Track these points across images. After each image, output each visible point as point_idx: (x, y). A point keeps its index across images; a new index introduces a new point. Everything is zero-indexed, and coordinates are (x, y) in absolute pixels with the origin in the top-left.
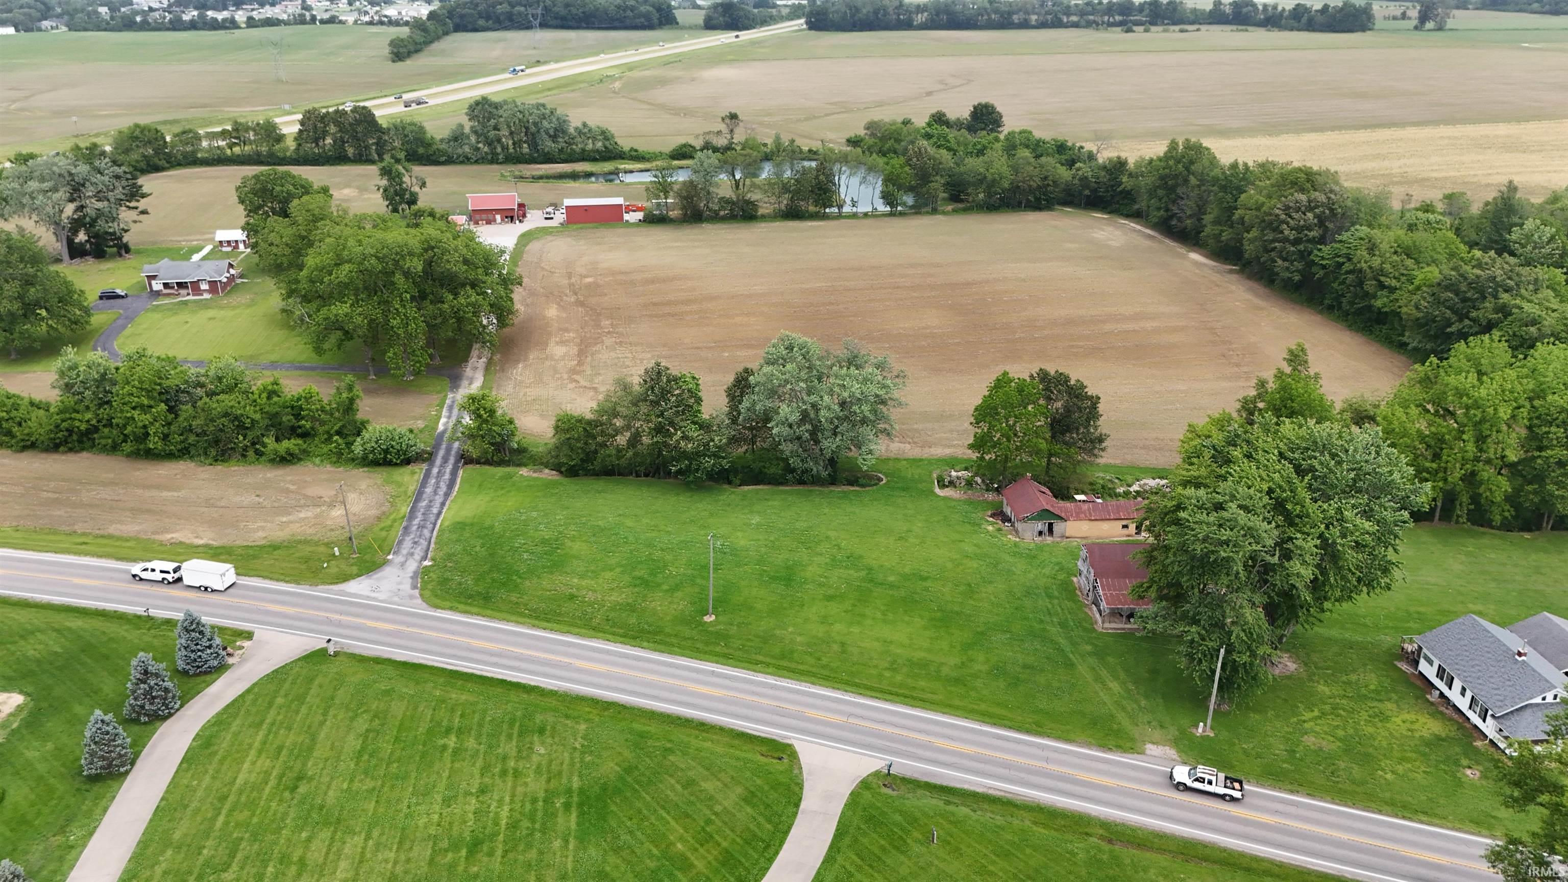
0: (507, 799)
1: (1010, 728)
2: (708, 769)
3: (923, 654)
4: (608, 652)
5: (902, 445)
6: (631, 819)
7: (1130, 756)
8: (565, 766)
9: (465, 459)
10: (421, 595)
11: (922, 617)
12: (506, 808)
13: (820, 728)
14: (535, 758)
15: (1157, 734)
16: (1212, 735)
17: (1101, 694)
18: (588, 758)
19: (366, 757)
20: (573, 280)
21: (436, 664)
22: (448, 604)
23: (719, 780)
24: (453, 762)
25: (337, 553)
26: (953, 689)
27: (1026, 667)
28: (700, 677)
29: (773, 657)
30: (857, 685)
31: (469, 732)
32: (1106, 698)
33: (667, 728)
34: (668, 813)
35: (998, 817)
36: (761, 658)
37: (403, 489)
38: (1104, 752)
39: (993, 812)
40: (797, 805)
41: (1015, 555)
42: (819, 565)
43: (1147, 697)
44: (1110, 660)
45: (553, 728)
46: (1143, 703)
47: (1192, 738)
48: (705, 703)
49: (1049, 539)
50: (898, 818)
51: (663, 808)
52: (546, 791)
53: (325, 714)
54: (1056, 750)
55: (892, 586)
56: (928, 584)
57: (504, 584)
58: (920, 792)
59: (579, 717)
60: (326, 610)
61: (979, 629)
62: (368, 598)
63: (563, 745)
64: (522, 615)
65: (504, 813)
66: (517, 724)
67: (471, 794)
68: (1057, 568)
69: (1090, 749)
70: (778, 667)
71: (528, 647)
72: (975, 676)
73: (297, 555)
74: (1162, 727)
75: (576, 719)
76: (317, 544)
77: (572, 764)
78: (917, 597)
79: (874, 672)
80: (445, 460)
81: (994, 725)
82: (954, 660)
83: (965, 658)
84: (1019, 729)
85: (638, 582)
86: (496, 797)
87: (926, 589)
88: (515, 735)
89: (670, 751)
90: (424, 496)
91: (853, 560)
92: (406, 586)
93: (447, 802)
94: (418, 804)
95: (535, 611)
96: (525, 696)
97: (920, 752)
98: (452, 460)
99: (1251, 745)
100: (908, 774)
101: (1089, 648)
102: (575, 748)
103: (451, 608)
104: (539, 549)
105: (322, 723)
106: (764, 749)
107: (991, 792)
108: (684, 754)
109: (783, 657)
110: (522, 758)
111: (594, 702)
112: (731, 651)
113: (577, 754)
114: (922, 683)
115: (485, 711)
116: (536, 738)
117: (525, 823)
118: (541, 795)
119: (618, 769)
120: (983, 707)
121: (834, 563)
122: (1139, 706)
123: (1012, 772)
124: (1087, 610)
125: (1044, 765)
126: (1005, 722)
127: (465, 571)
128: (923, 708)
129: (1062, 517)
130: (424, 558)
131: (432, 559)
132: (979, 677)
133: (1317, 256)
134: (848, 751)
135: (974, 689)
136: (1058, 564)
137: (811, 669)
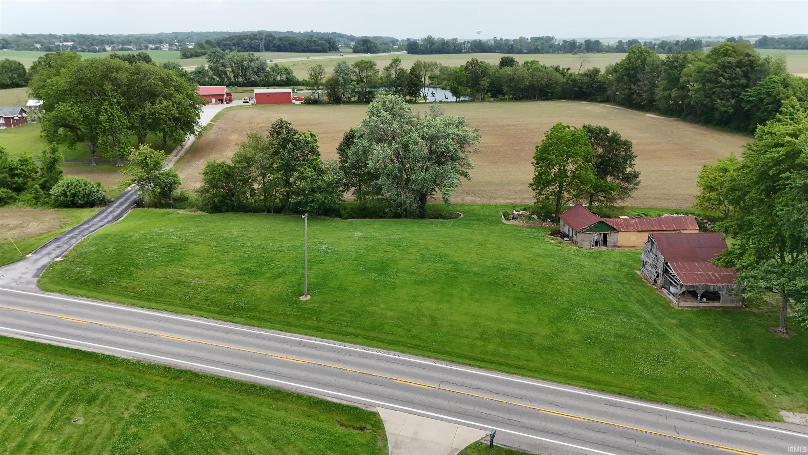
1: (620, 394)
3: (513, 326)
7: (769, 423)
8: (99, 440)
10: (38, 282)
11: (507, 297)
13: (409, 395)
14: (68, 430)
15: (785, 400)
17: (705, 361)
18: (132, 430)
22: (60, 288)
26: (549, 357)
27: (617, 336)
28: (286, 347)
30: (449, 354)
31: (6, 401)
32: (711, 365)
33: (238, 396)
37: (77, 219)
38: (737, 420)
42: (410, 260)
43: (753, 364)
44: (697, 330)
45: (107, 397)
46: (753, 369)
48: (287, 371)
49: (604, 248)
54: (681, 418)
56: (509, 272)
59: (142, 386)
61: (563, 306)
63: (109, 415)
64: (126, 296)
68: (618, 264)
69: (719, 416)
72: (570, 345)
74: (787, 393)
75: (138, 388)
77: (109, 438)
78: (500, 282)
79: (465, 341)
80: (122, 204)
81: (602, 391)
82: (545, 331)
83: (555, 329)
84: (630, 396)
85: (244, 271)
87: (506, 276)
88: (59, 404)
89: (235, 421)
90: (91, 222)
92: (29, 276)
95: (140, 293)
96: (94, 365)
97: (525, 421)
98: (127, 204)
100: (515, 446)
101: (674, 321)
102: (121, 419)
103: (60, 292)
106: (344, 419)
108: (250, 424)
109: (373, 328)
110: (52, 429)
111: (166, 371)
112: (322, 324)
113: (121, 426)
114: (515, 352)
115: (38, 380)
116: (81, 407)
119: (163, 442)
120: (585, 373)
121: (423, 260)
122: (751, 372)
123: (640, 444)
124: (658, 292)
125: (675, 435)
126: (612, 388)
127: (89, 264)
128: (521, 375)
129: (615, 229)
130: (58, 257)
131: (65, 257)
132: (574, 346)
133: (745, 95)
134: (441, 419)
135: (570, 356)
136: (618, 262)
137: (400, 339)
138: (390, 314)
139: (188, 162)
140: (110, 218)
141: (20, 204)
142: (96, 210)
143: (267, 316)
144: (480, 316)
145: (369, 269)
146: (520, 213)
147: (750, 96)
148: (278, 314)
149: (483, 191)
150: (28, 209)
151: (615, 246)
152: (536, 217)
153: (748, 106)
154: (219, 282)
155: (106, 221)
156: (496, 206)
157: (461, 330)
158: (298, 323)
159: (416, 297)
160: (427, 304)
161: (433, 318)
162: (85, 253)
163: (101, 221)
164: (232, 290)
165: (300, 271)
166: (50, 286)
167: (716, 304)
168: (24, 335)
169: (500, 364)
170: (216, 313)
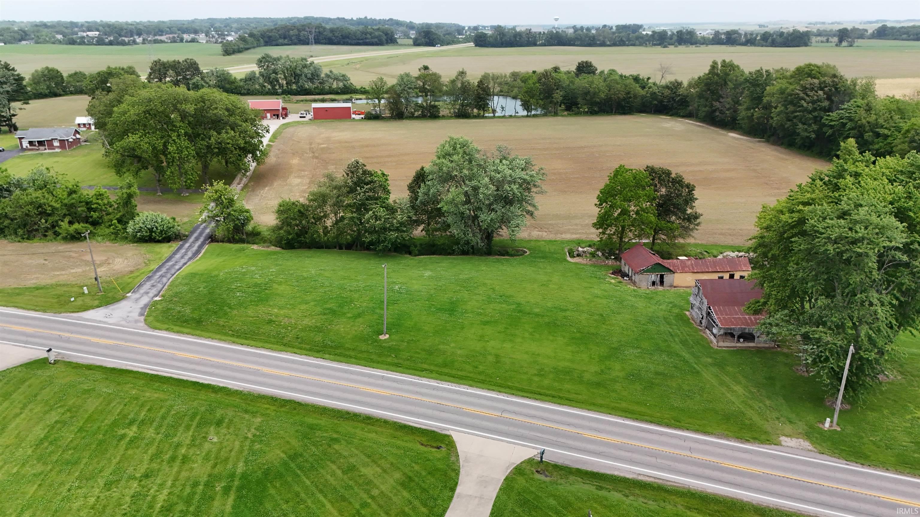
0: (169, 483)
1: (651, 422)
2: (369, 457)
3: (567, 364)
4: (293, 362)
5: (540, 233)
6: (287, 502)
7: (767, 446)
8: (233, 453)
9: (212, 239)
10: (145, 320)
11: (564, 337)
12: (165, 492)
13: (477, 422)
14: (207, 446)
15: (788, 428)
16: (839, 429)
17: (729, 395)
18: (257, 446)
19: (46, 444)
20: (313, 146)
21: (140, 370)
22: (166, 326)
23: (379, 466)
24: (126, 449)
25: (86, 292)
26: (595, 391)
27: (657, 373)
28: (371, 380)
29: (436, 365)
30: (509, 387)
31: (151, 424)
32: (733, 399)
33: (336, 421)
34: (325, 496)
35: (651, 502)
36: (426, 366)
37: (159, 256)
38: (742, 443)
39: (645, 497)
40: (453, 490)
41: (635, 296)
42: (477, 301)
43: (769, 398)
44: (729, 369)
45: (231, 421)
46: (768, 402)
47: (821, 433)
48: (374, 401)
49: (660, 288)
50: (552, 502)
51: (321, 491)
52: (209, 476)
53: (22, 408)
54: (697, 441)
55: (537, 315)
56: (568, 313)
57: (216, 313)
58: (572, 478)
59: (257, 412)
60: (60, 330)
61: (613, 346)
62: (100, 322)
63: (237, 435)
64: (226, 334)
65: (162, 497)
66: (198, 417)
67: (135, 478)
68: (670, 305)
69: (728, 440)
70: (440, 374)
71: (224, 357)
72: (614, 381)
73: (54, 293)
74: (791, 422)
75: (254, 414)
76: (73, 286)
77: (241, 451)
78: (558, 323)
79: (524, 377)
80: (197, 239)
81: (636, 419)
82: (594, 368)
83: (603, 367)
84: (659, 424)
85: (327, 311)
86: (159, 481)
87: (565, 317)
88: (193, 427)
89: (336, 440)
90: (173, 259)
91: (505, 298)
92: (135, 315)
93: (108, 485)
94: (79, 487)
95: (237, 331)
96: (213, 395)
97: (570, 442)
98: (202, 239)
99: (878, 438)
100: (560, 461)
101: (709, 360)
102: (246, 438)
103: (167, 330)
104: (251, 290)
105: (17, 415)
106: (424, 440)
107: (641, 478)
108: (349, 443)
109: (445, 365)
110: (194, 445)
111: (273, 400)
112: (400, 361)
113: (247, 443)
114: (567, 386)
115: (172, 406)
116: (212, 429)
117: (181, 507)
118: (204, 479)
119: (283, 455)
120: (624, 405)
121: (489, 300)
122: (765, 405)
123: (659, 461)
124: (701, 333)
125: (688, 453)
126: (645, 417)
127: (186, 303)
128: (570, 406)
129: (670, 271)
130: (156, 296)
131: (162, 296)
132: (618, 382)
133: (827, 119)
134: (502, 441)
135: (614, 391)
136: (671, 303)
137: (469, 375)
138: (459, 352)
139: (253, 190)
140: (190, 254)
141: (99, 239)
142: (174, 245)
143: (352, 353)
144: (538, 355)
145: (440, 310)
146: (585, 249)
147: (832, 120)
148: (362, 352)
149: (550, 224)
150: (108, 244)
151: (671, 286)
152: (600, 254)
153: (830, 131)
154: (306, 322)
155: (187, 258)
156: (562, 242)
157: (522, 367)
158: (379, 359)
159: (482, 336)
160: (492, 343)
161: (497, 356)
162: (181, 293)
163: (182, 257)
164: (319, 329)
165: (378, 311)
166: (158, 325)
167: (751, 344)
168: (148, 369)
169: (553, 397)
170: (307, 350)
